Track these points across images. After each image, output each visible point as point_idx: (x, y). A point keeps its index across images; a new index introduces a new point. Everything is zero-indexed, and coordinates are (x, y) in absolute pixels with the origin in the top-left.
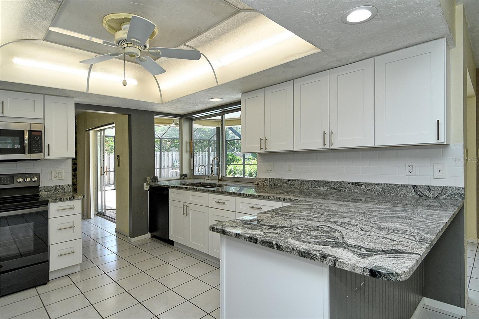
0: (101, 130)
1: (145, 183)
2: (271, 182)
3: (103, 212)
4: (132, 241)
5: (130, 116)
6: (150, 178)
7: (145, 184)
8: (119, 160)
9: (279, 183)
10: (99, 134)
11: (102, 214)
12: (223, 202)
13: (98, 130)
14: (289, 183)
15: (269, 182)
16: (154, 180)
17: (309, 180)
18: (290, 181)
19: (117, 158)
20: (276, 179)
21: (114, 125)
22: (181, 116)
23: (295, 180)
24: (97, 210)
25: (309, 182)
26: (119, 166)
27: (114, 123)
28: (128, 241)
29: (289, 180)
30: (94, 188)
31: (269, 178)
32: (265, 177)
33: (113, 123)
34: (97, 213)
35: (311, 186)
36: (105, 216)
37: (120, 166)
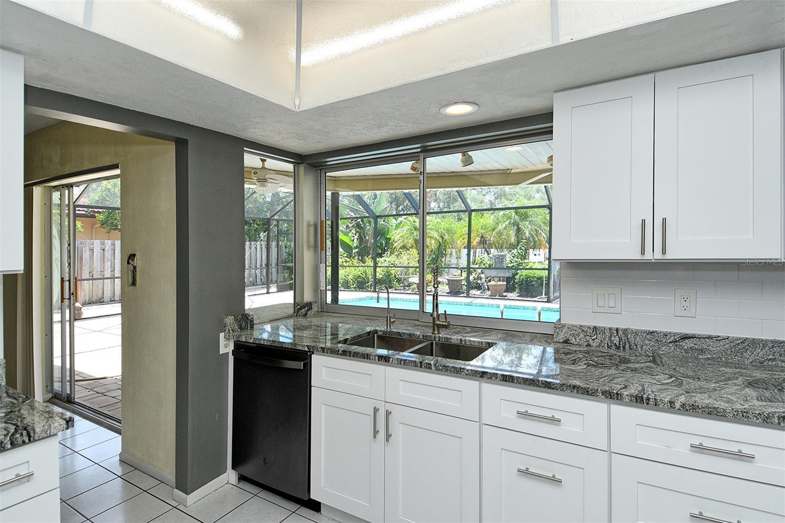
0: (63, 186)
1: (220, 334)
2: (616, 340)
3: (68, 392)
4: (189, 504)
5: (181, 145)
6: (236, 319)
7: (222, 335)
8: (135, 268)
9: (647, 342)
10: (56, 196)
11: (66, 400)
12: (549, 414)
13: (54, 187)
14: (687, 344)
15: (611, 337)
16: (244, 325)
17: (767, 341)
18: (692, 339)
19: (128, 263)
20: (636, 333)
21: (117, 172)
22: (298, 159)
23: (710, 337)
24: (49, 388)
25: (764, 346)
26: (134, 283)
27: (118, 164)
28: (175, 504)
29: (686, 337)
30: (42, 332)
31: (610, 329)
32: (592, 324)
33: (115, 167)
34: (50, 395)
35: (771, 357)
36: (74, 403)
37: (137, 284)
